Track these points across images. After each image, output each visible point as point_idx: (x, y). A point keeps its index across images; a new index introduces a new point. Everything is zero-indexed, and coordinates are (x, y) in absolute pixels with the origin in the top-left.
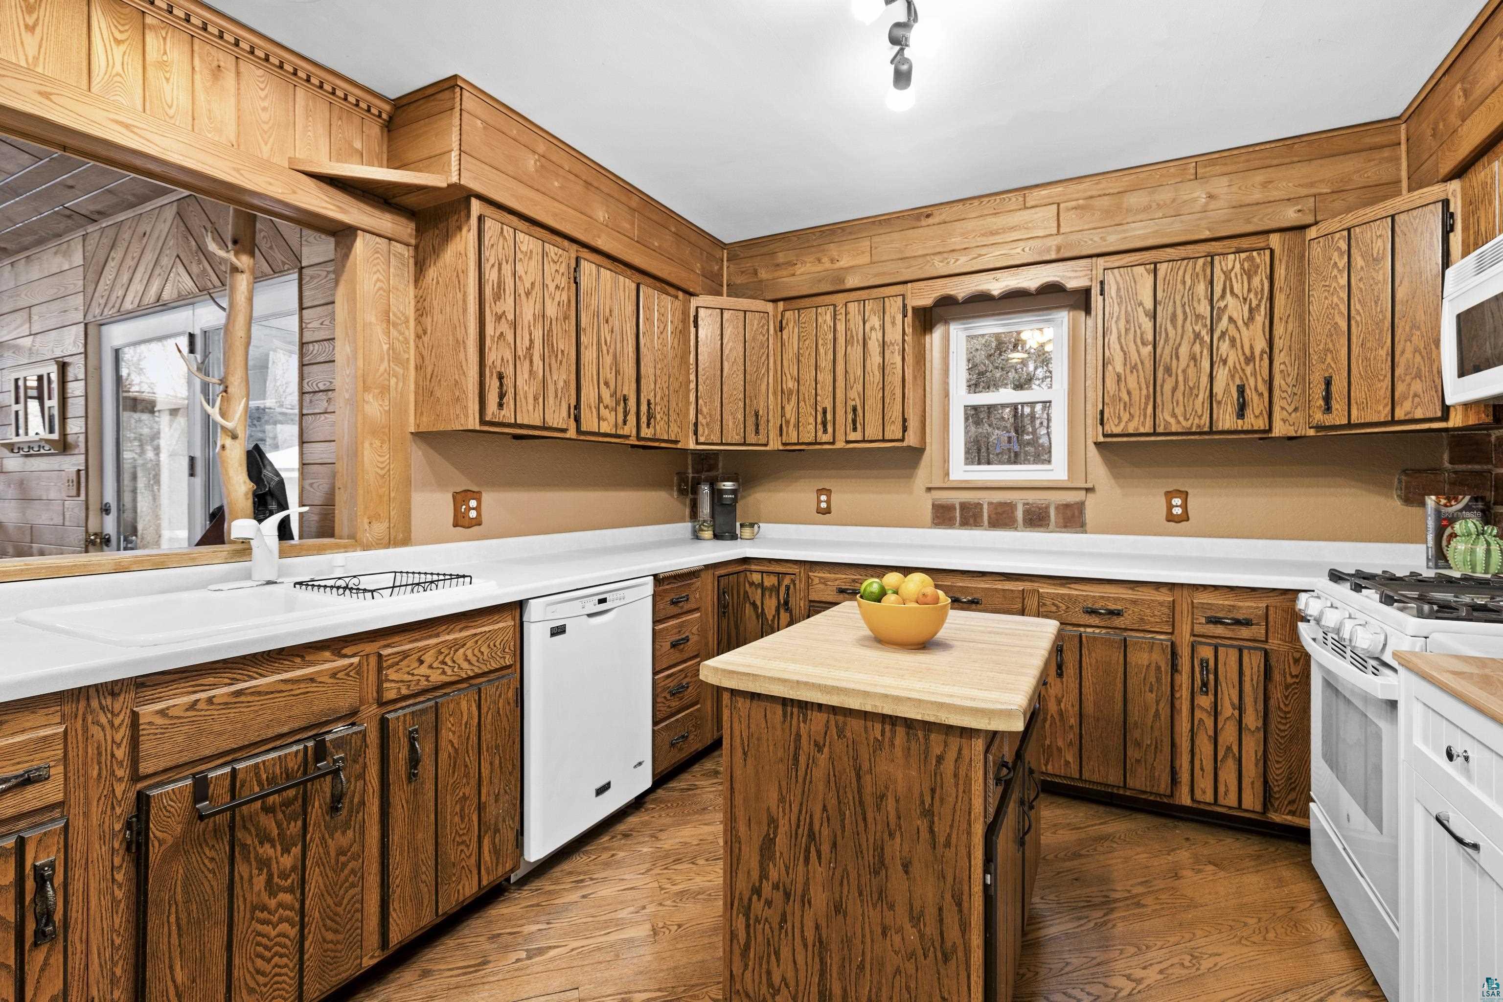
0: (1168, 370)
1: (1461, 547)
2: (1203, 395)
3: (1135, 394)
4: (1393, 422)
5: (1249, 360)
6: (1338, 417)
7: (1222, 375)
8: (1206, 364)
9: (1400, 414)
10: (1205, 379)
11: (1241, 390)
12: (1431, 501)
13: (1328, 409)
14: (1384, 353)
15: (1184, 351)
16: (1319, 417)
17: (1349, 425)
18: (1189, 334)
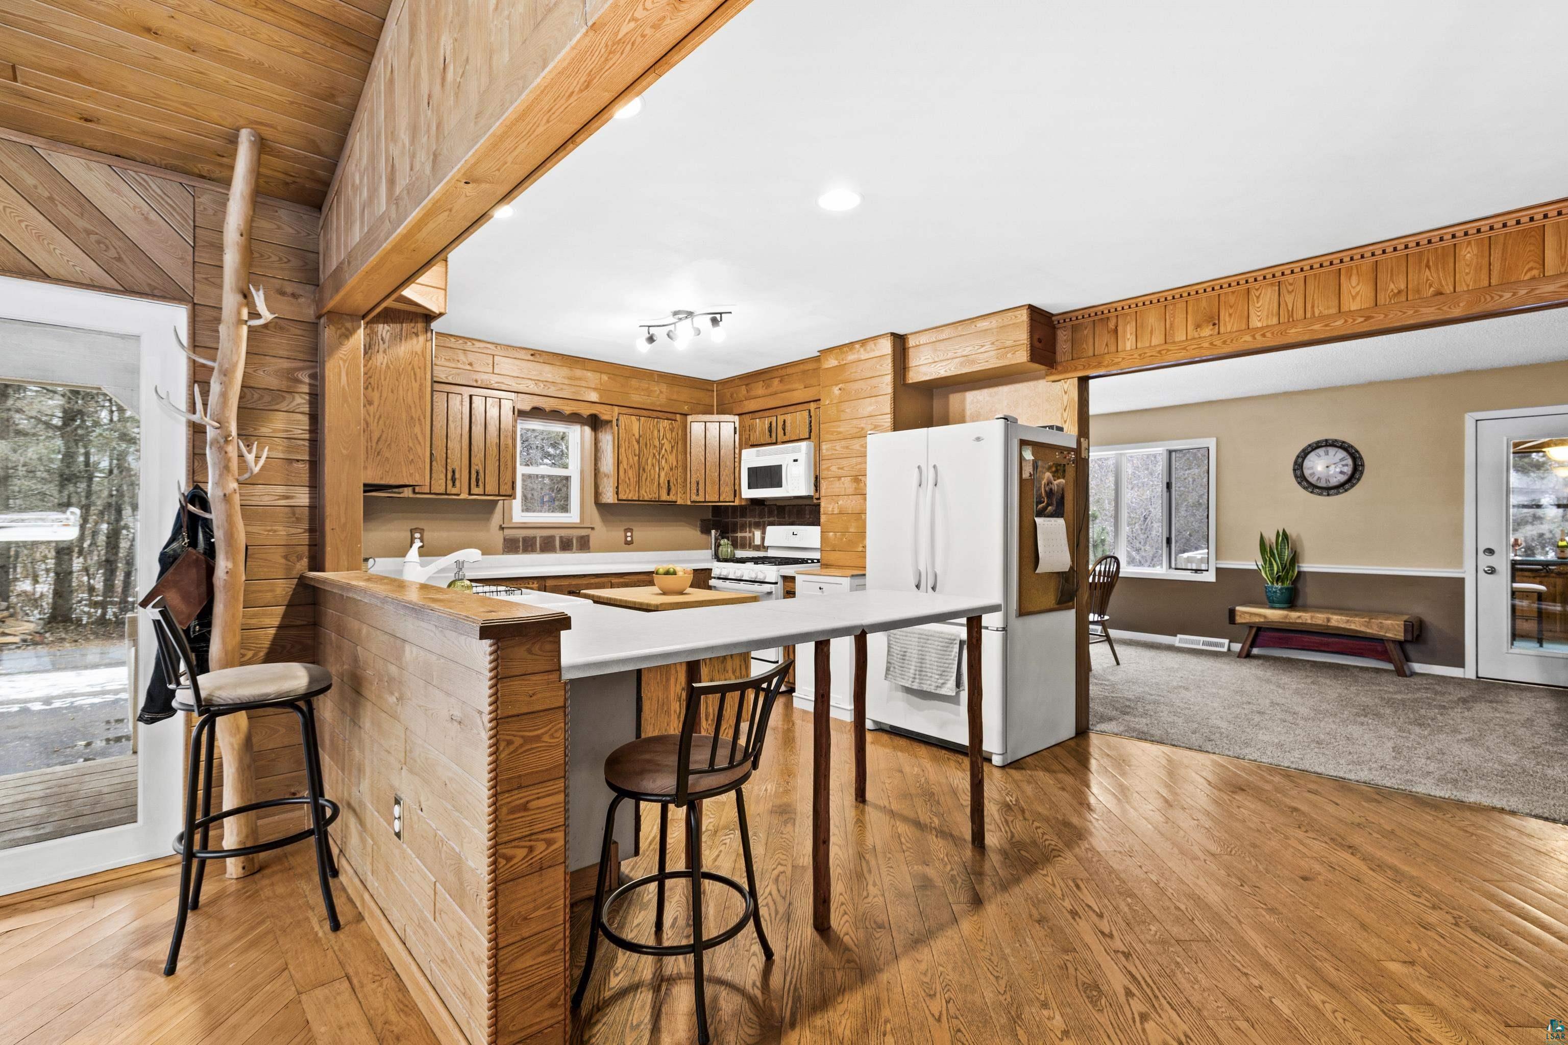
0: (644, 470)
1: (725, 549)
2: (656, 483)
3: (632, 480)
4: (719, 502)
5: (671, 469)
6: (701, 498)
7: (663, 474)
8: (657, 469)
9: (721, 499)
10: (657, 476)
11: (669, 482)
12: (713, 532)
13: (698, 495)
14: (717, 474)
15: (649, 461)
16: (694, 498)
17: (705, 502)
18: (652, 454)
